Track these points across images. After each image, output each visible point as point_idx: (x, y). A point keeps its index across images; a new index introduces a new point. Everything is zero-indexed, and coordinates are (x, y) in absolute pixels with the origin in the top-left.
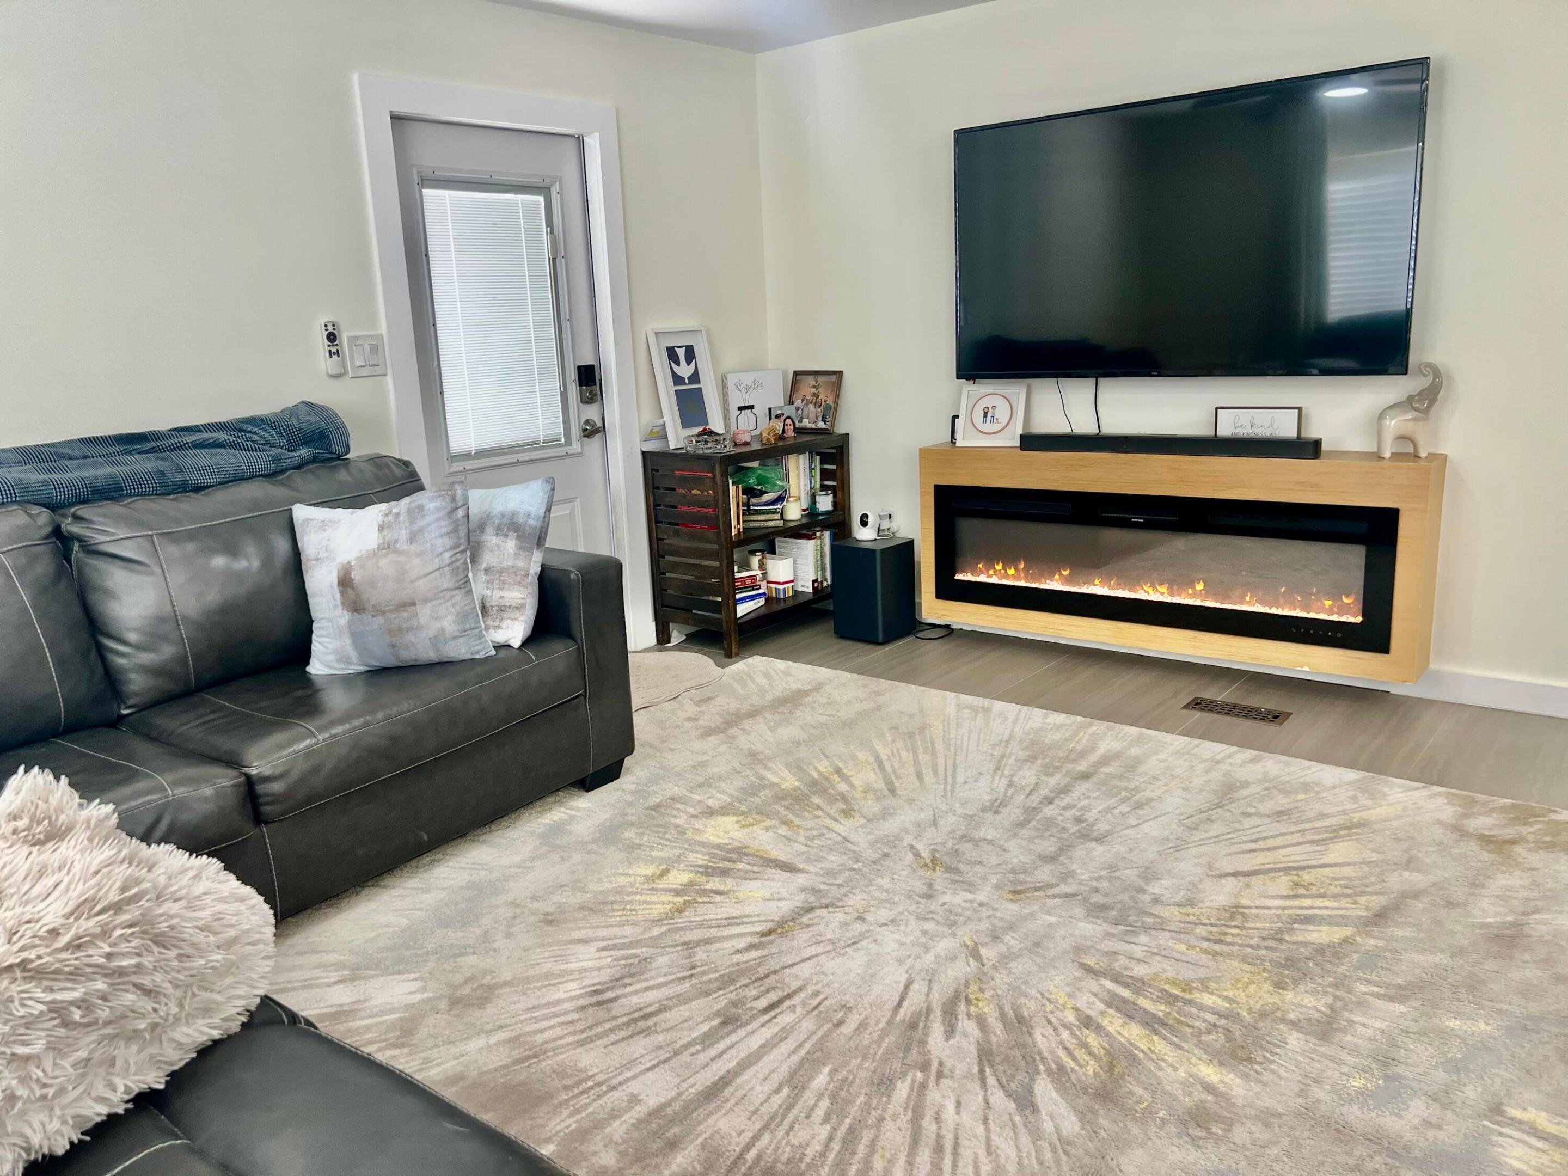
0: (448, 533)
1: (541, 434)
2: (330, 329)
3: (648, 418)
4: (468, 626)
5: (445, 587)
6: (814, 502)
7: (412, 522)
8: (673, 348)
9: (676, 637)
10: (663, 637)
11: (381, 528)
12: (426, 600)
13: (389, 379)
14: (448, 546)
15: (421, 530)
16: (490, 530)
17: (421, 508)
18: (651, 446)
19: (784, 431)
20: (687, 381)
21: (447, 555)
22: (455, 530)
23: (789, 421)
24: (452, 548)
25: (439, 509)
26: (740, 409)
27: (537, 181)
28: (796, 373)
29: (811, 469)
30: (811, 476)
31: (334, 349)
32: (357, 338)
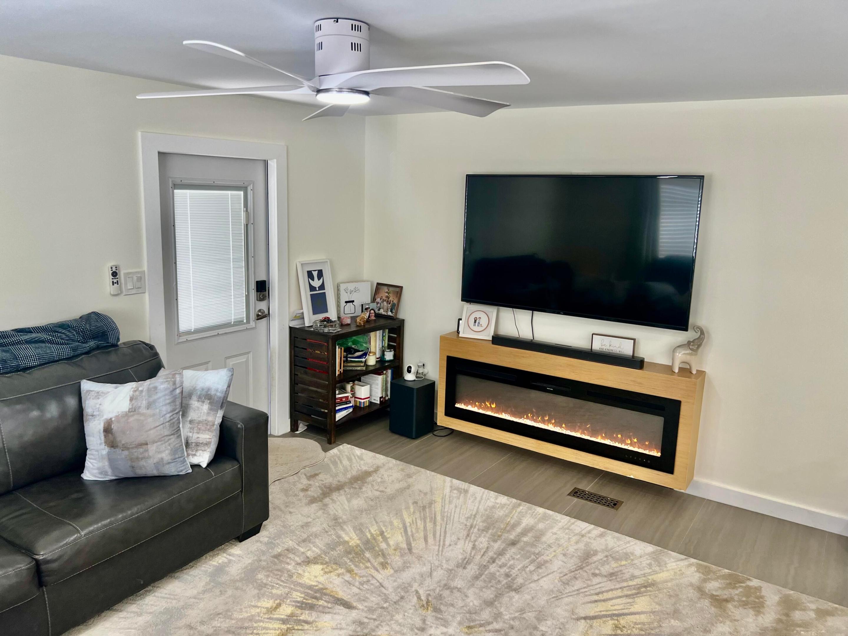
0: (169, 403)
1: (233, 318)
2: (114, 270)
3: (294, 309)
4: (177, 456)
5: (166, 434)
6: (383, 355)
7: (150, 396)
8: (311, 271)
9: (302, 428)
10: (294, 427)
11: (131, 399)
12: (154, 442)
13: (147, 295)
14: (169, 411)
15: (154, 402)
16: (194, 398)
17: (156, 388)
18: (296, 324)
19: (369, 317)
20: (317, 289)
21: (168, 415)
22: (174, 401)
23: (372, 311)
24: (172, 411)
25: (166, 389)
26: (346, 302)
27: (240, 184)
28: (378, 284)
29: (383, 336)
30: (383, 340)
31: (115, 281)
32: (130, 273)
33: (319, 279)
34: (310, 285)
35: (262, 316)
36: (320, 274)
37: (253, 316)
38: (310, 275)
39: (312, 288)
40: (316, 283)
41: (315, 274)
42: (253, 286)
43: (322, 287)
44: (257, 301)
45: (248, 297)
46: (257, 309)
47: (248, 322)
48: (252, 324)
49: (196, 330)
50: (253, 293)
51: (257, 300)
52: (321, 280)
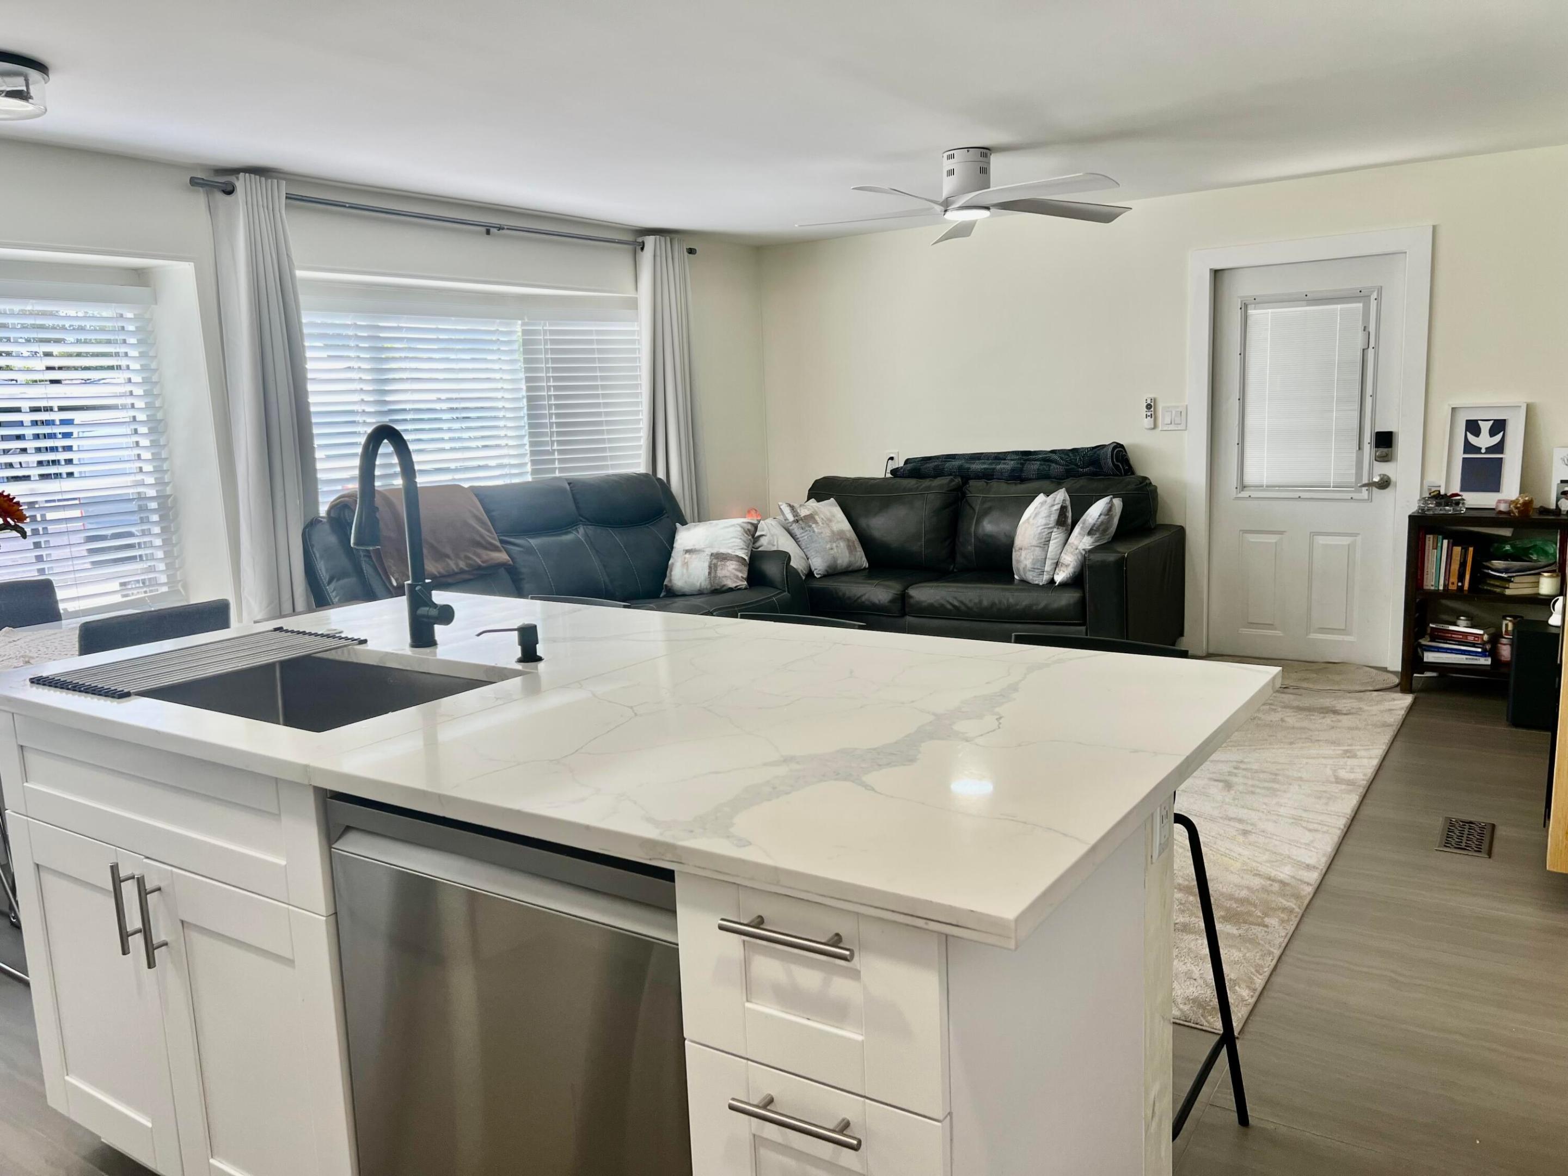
1: (1332, 480)
2: (1149, 402)
8: (1477, 421)
13: (1187, 433)
20: (1483, 451)
27: (1358, 294)
31: (1149, 414)
32: (1168, 407)
37: (1366, 483)
42: (1368, 438)
44: (1377, 463)
45: (1359, 452)
46: (1377, 473)
47: (1359, 490)
48: (1365, 494)
49: (1270, 487)
50: (1368, 448)
51: (1376, 460)
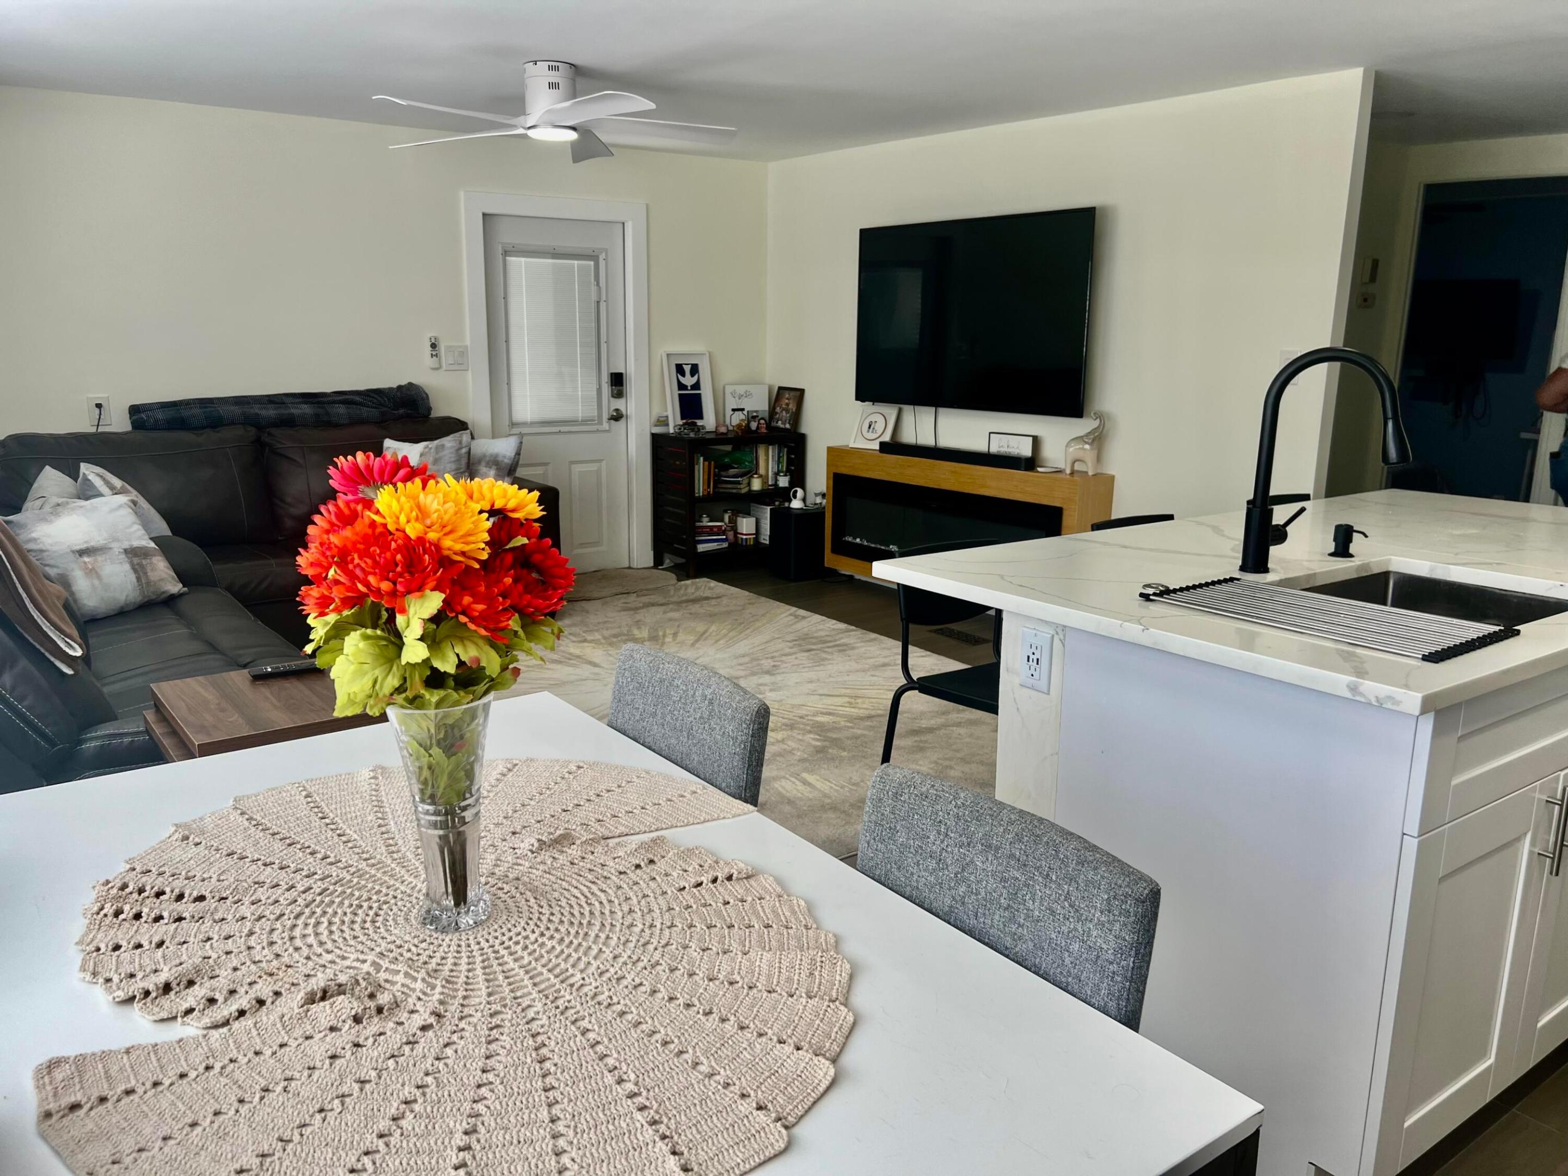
0: (457, 460)
1: (580, 416)
2: (434, 341)
3: (657, 411)
6: (776, 480)
7: (437, 453)
8: (681, 364)
9: (667, 563)
10: (658, 562)
11: (421, 455)
13: (470, 373)
15: (440, 458)
16: (483, 464)
18: (657, 430)
19: (758, 427)
20: (689, 388)
22: (461, 460)
23: (762, 421)
26: (734, 410)
27: (590, 253)
28: (780, 388)
29: (779, 457)
30: (779, 462)
32: (451, 347)
33: (692, 375)
34: (679, 382)
35: (617, 417)
36: (695, 369)
37: (605, 416)
38: (680, 369)
39: (681, 386)
40: (688, 380)
41: (687, 369)
42: (605, 378)
43: (697, 386)
44: (612, 399)
45: (599, 391)
46: (613, 408)
47: (600, 423)
48: (605, 426)
49: (532, 424)
50: (606, 389)
51: (613, 396)
52: (696, 377)
